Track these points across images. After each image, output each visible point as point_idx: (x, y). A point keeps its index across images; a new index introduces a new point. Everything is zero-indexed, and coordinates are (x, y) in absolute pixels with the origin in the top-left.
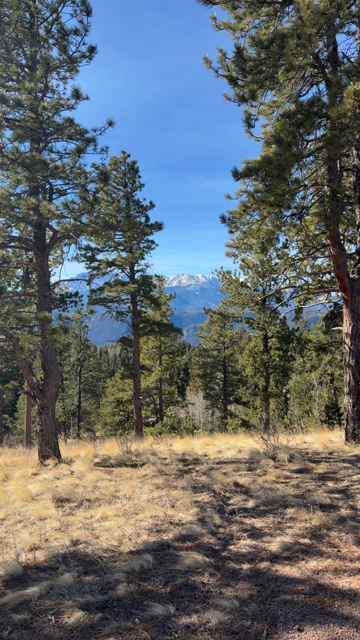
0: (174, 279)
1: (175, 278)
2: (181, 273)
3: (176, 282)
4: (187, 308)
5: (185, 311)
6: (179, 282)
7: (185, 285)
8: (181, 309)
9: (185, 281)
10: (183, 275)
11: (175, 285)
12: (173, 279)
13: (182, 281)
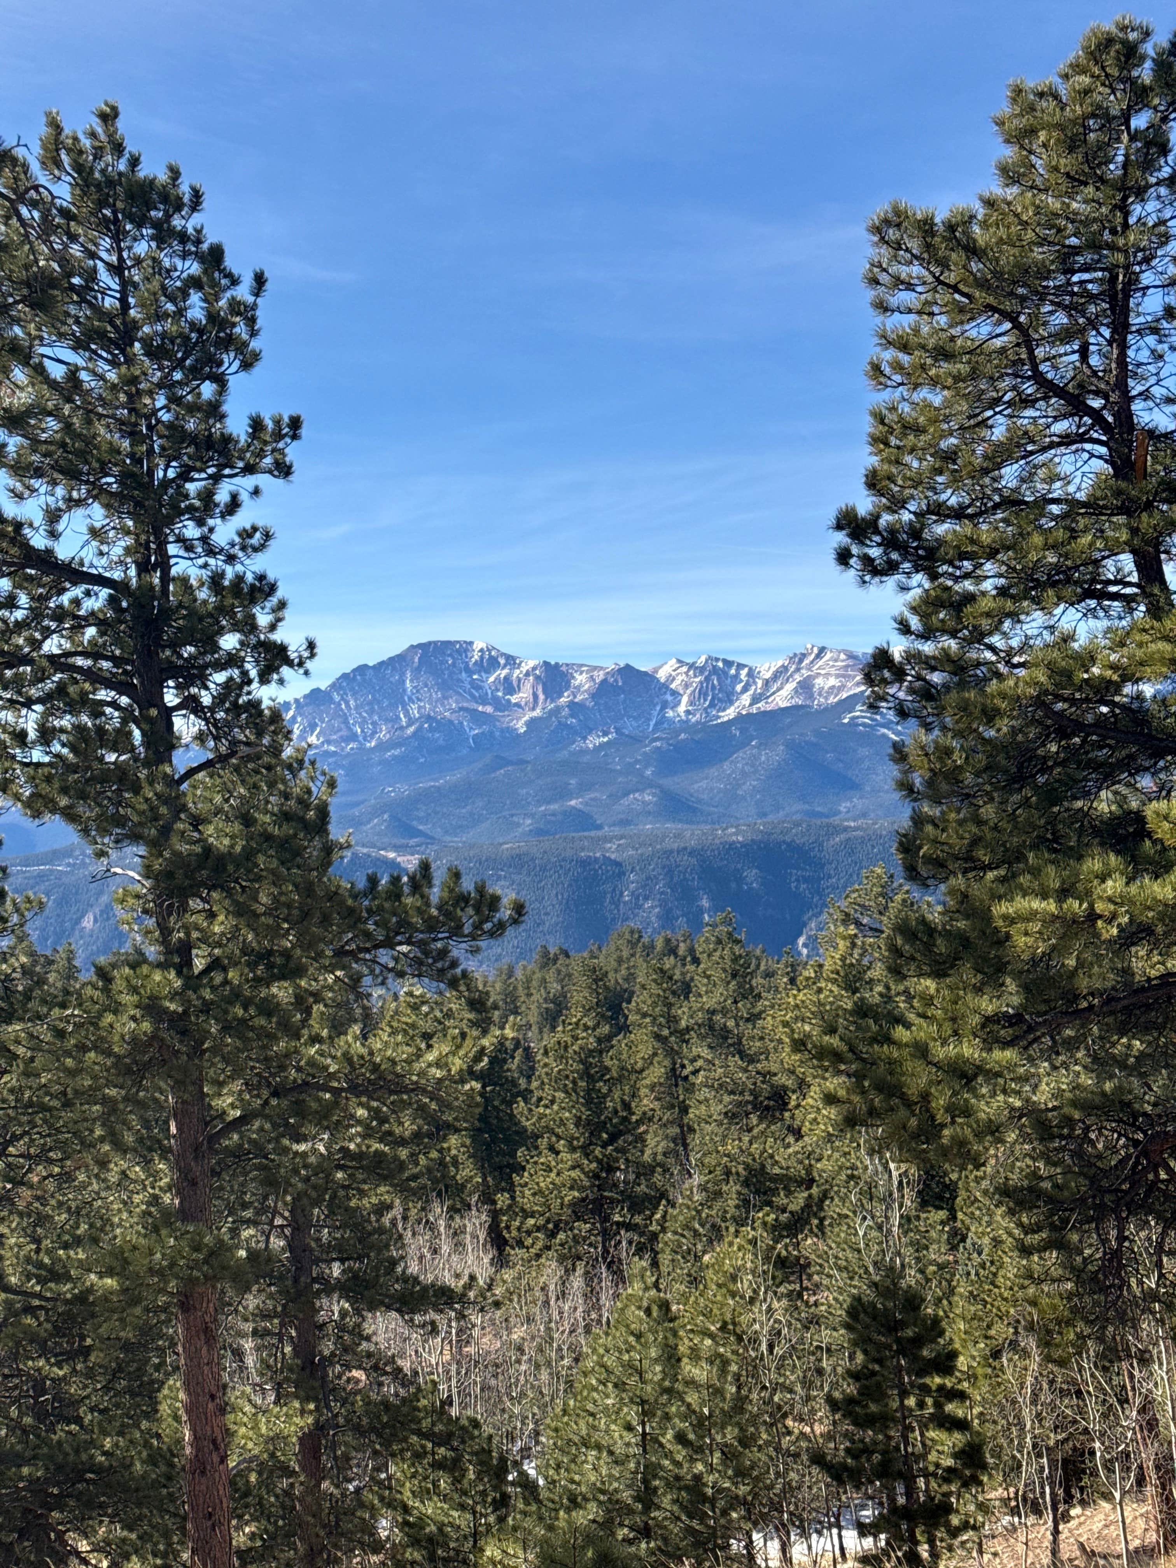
0: (780, 673)
1: (785, 668)
2: (808, 643)
3: (790, 686)
4: (843, 807)
5: (836, 820)
6: (805, 687)
7: (832, 700)
8: (821, 815)
9: (832, 682)
10: (819, 656)
11: (783, 704)
12: (776, 676)
13: (819, 682)
